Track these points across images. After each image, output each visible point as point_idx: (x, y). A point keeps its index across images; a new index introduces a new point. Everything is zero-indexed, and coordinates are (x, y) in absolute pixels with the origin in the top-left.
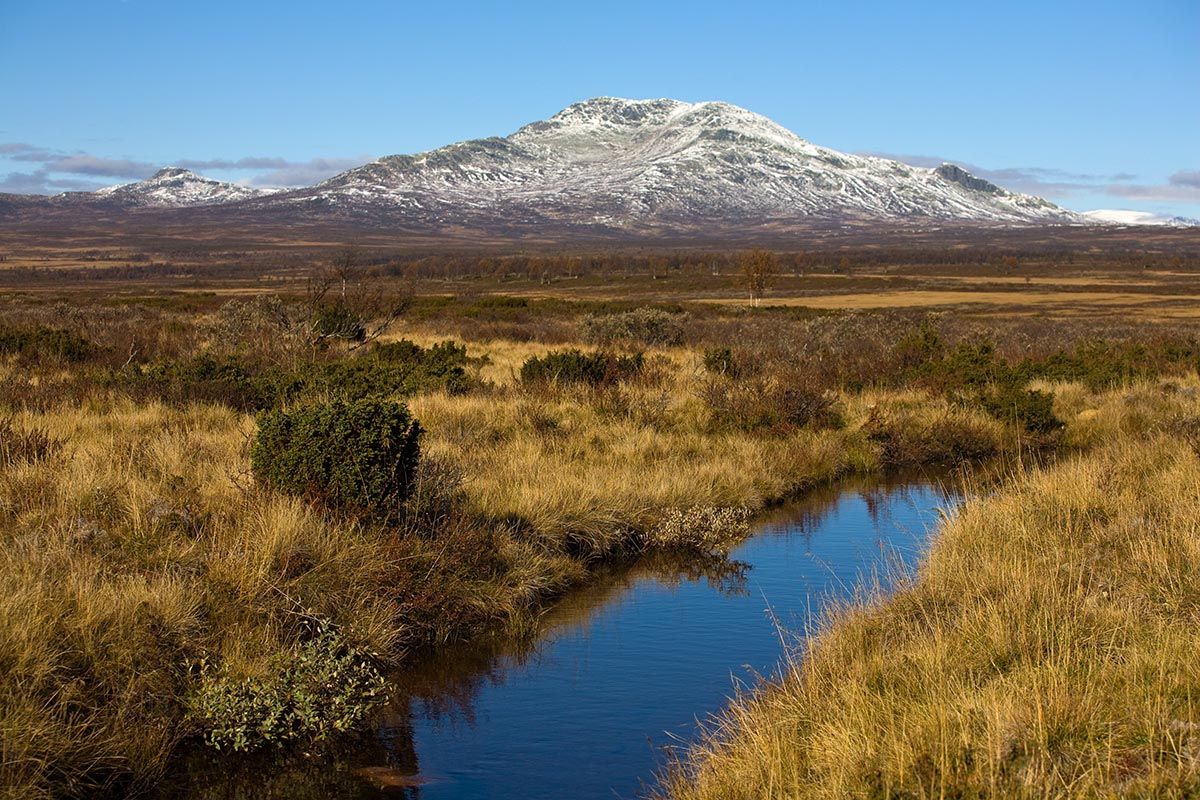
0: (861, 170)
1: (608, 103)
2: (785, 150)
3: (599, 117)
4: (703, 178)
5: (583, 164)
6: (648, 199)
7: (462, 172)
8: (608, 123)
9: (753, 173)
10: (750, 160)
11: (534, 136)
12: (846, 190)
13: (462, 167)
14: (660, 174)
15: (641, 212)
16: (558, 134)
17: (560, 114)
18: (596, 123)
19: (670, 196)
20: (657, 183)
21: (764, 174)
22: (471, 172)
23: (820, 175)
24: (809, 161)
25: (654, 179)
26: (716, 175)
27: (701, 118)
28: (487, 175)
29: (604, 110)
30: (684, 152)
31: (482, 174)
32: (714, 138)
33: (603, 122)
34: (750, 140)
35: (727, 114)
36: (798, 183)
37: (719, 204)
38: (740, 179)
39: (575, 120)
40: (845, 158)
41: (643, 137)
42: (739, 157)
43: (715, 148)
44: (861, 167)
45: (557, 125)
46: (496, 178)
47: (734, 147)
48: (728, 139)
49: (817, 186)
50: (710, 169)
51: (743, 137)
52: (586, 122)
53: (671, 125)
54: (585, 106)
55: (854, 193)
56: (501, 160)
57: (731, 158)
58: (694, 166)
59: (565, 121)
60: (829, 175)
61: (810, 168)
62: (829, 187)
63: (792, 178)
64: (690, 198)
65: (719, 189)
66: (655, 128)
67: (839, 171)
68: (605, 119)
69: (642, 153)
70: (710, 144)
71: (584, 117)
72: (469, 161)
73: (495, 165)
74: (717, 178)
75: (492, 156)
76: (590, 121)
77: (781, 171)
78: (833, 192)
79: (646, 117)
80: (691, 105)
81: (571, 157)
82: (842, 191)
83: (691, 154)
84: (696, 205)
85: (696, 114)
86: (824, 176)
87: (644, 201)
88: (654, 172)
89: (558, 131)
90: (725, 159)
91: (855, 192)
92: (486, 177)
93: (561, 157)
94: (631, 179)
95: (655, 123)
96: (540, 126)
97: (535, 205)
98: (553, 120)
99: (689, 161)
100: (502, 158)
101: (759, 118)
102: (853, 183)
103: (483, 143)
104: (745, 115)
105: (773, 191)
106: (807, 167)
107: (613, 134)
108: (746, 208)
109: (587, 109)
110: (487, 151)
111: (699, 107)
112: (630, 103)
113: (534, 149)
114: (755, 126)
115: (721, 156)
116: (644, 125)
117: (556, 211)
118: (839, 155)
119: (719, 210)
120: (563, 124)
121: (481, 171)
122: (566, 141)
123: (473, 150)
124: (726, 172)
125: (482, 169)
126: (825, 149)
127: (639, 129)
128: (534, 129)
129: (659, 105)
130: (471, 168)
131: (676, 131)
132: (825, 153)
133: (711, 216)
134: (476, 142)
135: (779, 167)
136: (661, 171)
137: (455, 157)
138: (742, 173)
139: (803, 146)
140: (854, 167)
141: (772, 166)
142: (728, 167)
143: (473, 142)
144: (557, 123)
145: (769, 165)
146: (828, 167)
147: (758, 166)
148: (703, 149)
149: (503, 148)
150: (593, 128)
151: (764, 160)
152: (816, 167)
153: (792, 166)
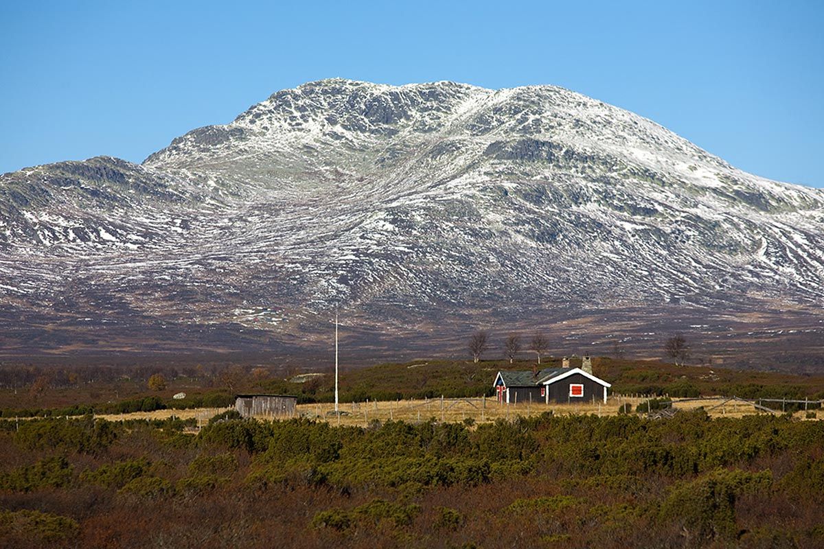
0: (808, 213)
1: (339, 91)
2: (653, 176)
3: (321, 117)
4: (474, 233)
5: (271, 209)
6: (352, 275)
7: (26, 225)
8: (338, 129)
9: (578, 223)
10: (577, 197)
11: (196, 155)
12: (767, 254)
13: (28, 215)
14: (390, 227)
15: (330, 301)
16: (242, 152)
17: (249, 113)
18: (314, 129)
19: (396, 269)
20: (379, 244)
21: (600, 225)
22: (44, 225)
23: (717, 224)
24: (700, 198)
25: (377, 236)
26: (501, 227)
27: (505, 118)
28: (75, 230)
29: (331, 106)
30: (452, 184)
31: (66, 229)
32: (511, 156)
33: (328, 128)
34: (584, 158)
35: (557, 109)
36: (669, 242)
37: (495, 283)
38: (549, 236)
39: (276, 124)
40: (777, 191)
41: (395, 156)
42: (555, 192)
43: (510, 174)
44: (809, 208)
45: (240, 134)
46: (93, 237)
47: (547, 173)
48: (539, 157)
49: (709, 246)
50: (491, 216)
51: (570, 154)
52: (297, 127)
53: (449, 133)
54: (296, 97)
55: (783, 260)
56: (110, 201)
57: (538, 195)
58: (462, 211)
59: (256, 128)
60: (736, 226)
61: (699, 211)
62: (734, 247)
63: (659, 232)
64: (437, 273)
65: (499, 254)
66: (421, 137)
67: (759, 217)
68: (332, 121)
69: (386, 186)
70: (501, 168)
71: (293, 118)
72: (44, 204)
73: (97, 212)
74: (504, 233)
75: (95, 193)
76: (304, 125)
77: (638, 218)
78: (740, 258)
79: (408, 118)
80: (492, 92)
81: (256, 194)
82: (760, 256)
83: (462, 187)
84: (446, 286)
85: (497, 110)
86: (726, 226)
87: (343, 280)
88: (379, 222)
89: (242, 145)
90: (526, 197)
91: (784, 256)
92: (72, 236)
93: (233, 194)
94: (336, 236)
95: (423, 128)
96: (208, 136)
97: (132, 287)
98: (235, 125)
99: (451, 202)
100: (115, 199)
101: (621, 115)
102: (784, 239)
103: (78, 169)
104: (595, 111)
105: (614, 257)
106: (693, 211)
107: (344, 150)
108: (547, 291)
109: (300, 103)
110: (84, 183)
111: (505, 96)
112: (381, 89)
113: (185, 180)
114: (607, 132)
115: (517, 191)
116: (404, 133)
117: (164, 299)
118: (764, 184)
119: (491, 296)
120: (253, 133)
121: (64, 223)
122: (254, 165)
123: (56, 182)
124: (523, 223)
125: (66, 218)
126: (737, 174)
127: (394, 140)
128: (198, 141)
129: (432, 94)
130: (45, 218)
131: (453, 144)
132: (735, 182)
133: (473, 306)
134: (64, 167)
135: (635, 210)
136: (393, 222)
137: (14, 195)
138: (555, 224)
139: (693, 168)
140: (794, 209)
141: (621, 209)
142: (529, 211)
143: (57, 167)
144: (241, 131)
145: (616, 208)
146: (740, 209)
147: (591, 209)
148: (487, 178)
149: (118, 177)
150: (308, 139)
151: (606, 197)
152: (711, 209)
153: (660, 209)
